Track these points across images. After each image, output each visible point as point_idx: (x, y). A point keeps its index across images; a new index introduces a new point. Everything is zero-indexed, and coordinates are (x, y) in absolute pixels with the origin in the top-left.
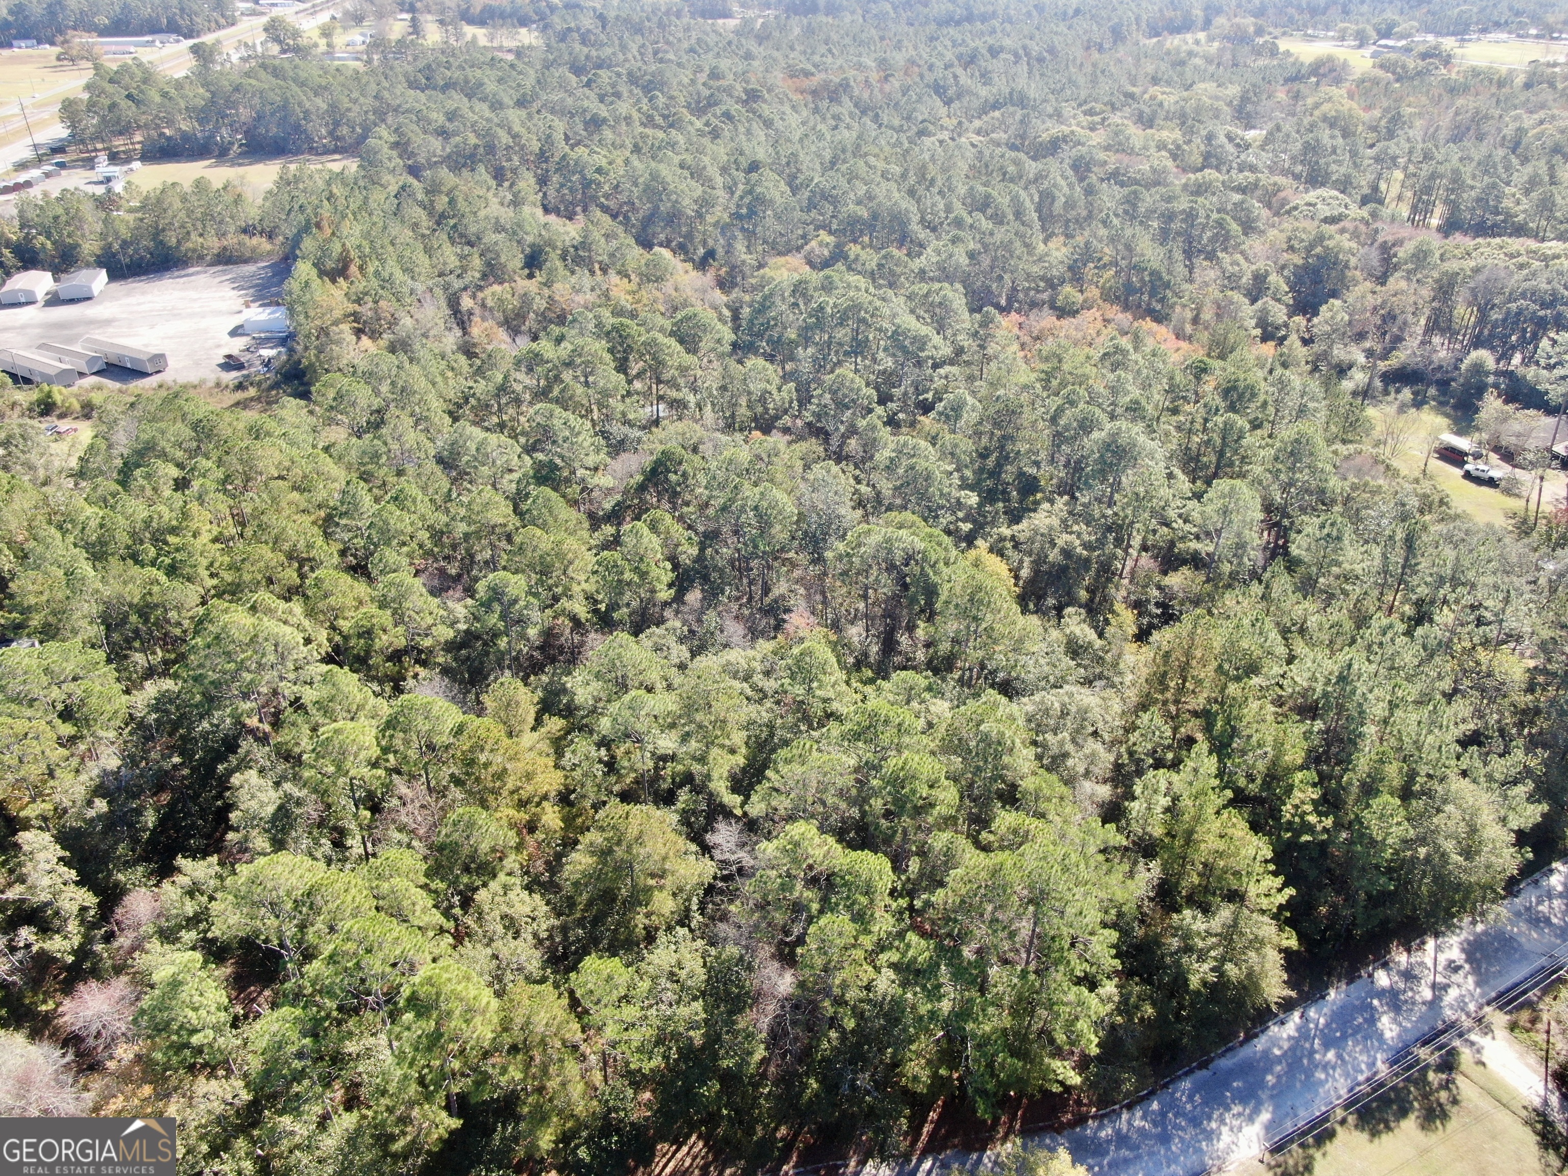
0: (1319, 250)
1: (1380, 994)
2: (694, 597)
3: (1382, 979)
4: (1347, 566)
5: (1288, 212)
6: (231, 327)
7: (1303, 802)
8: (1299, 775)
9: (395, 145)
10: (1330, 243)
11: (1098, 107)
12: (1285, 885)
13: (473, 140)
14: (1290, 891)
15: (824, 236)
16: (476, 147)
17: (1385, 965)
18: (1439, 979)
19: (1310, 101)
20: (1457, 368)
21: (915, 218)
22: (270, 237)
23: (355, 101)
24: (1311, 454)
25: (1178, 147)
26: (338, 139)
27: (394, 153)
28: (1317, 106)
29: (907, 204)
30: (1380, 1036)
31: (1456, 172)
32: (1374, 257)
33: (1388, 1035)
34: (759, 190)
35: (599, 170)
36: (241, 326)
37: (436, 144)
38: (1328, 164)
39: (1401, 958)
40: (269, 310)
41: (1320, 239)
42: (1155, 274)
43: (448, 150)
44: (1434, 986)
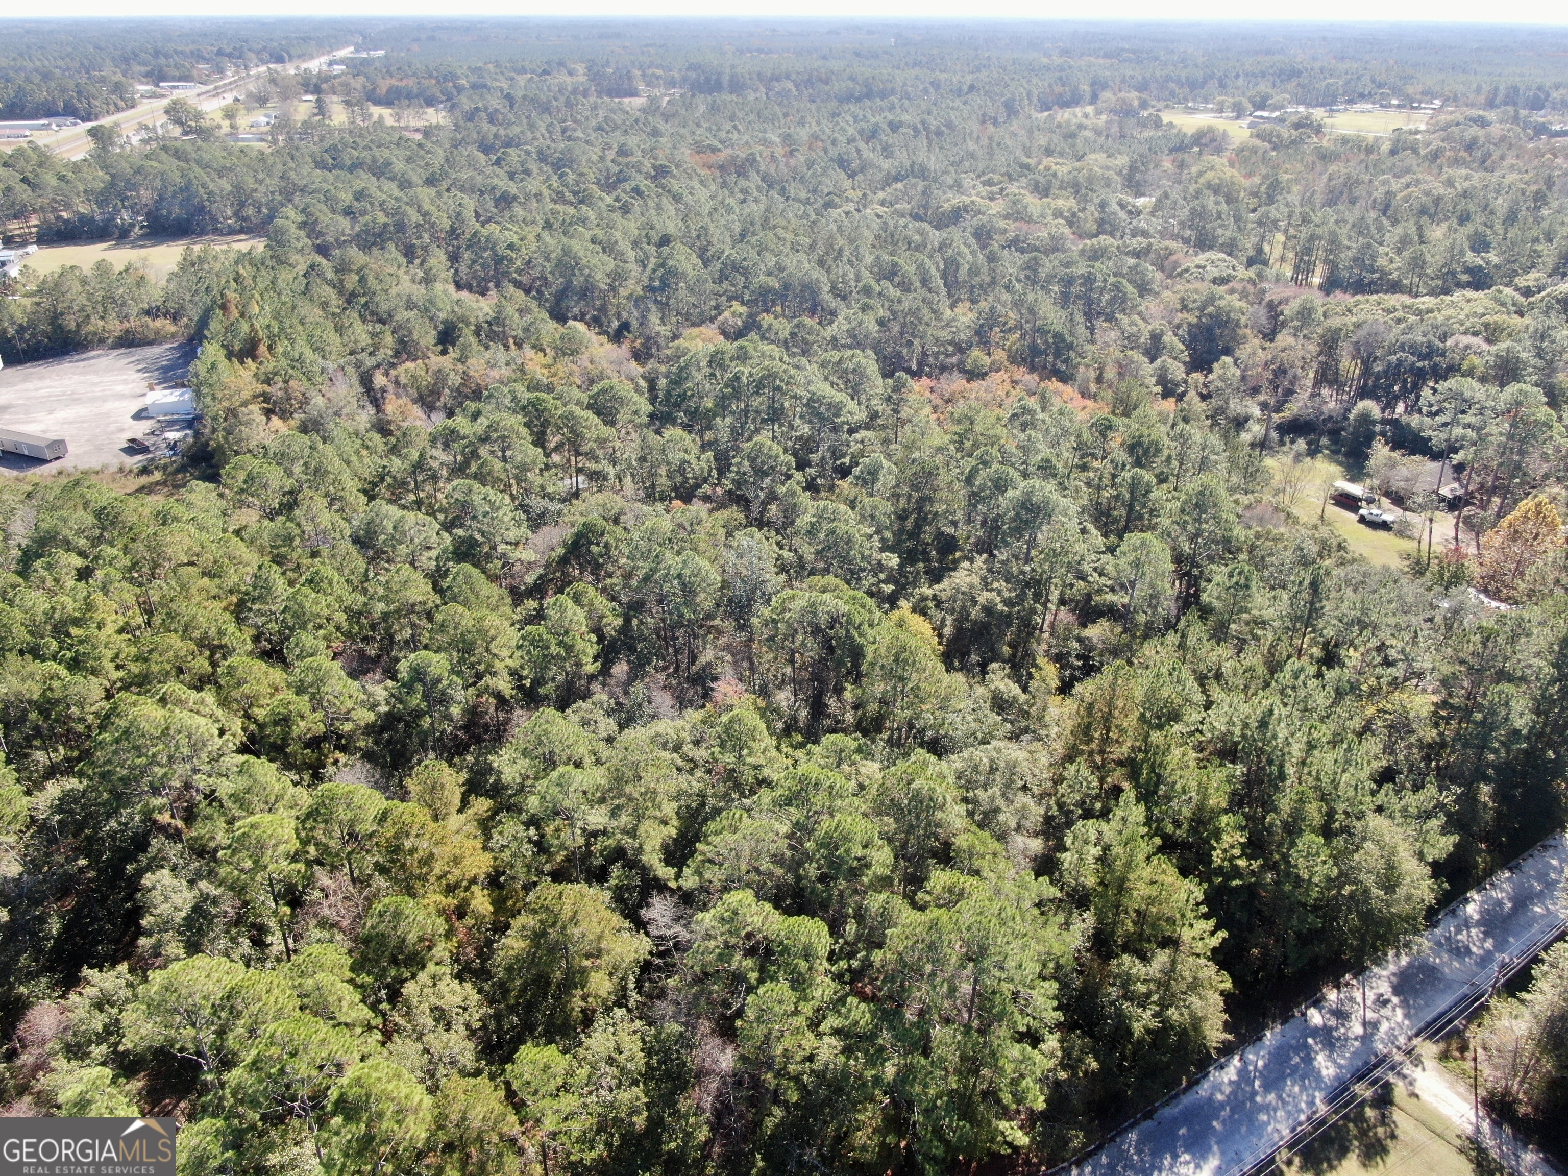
0: (1210, 309)
1: (1315, 1032)
2: (620, 669)
3: (1315, 1017)
4: (1255, 612)
5: (1180, 275)
6: (135, 409)
7: (1232, 847)
8: (1224, 819)
9: (303, 225)
10: (1222, 303)
11: (996, 178)
12: (1217, 928)
13: (382, 218)
14: (1223, 934)
15: (737, 306)
16: (386, 225)
17: (1317, 1004)
18: (1370, 1015)
19: (1194, 170)
20: (1346, 418)
21: (826, 288)
22: (175, 318)
23: (261, 182)
24: (1215, 505)
25: (1074, 215)
26: (244, 219)
27: (302, 233)
28: (1201, 174)
29: (817, 274)
30: (1318, 1077)
31: (1333, 233)
32: (1262, 313)
33: (1324, 1072)
34: (670, 263)
35: (511, 247)
36: (145, 409)
37: (345, 223)
38: (1214, 229)
39: (1332, 996)
40: (177, 392)
41: (1211, 299)
42: (1058, 336)
43: (357, 229)
44: (1365, 1024)
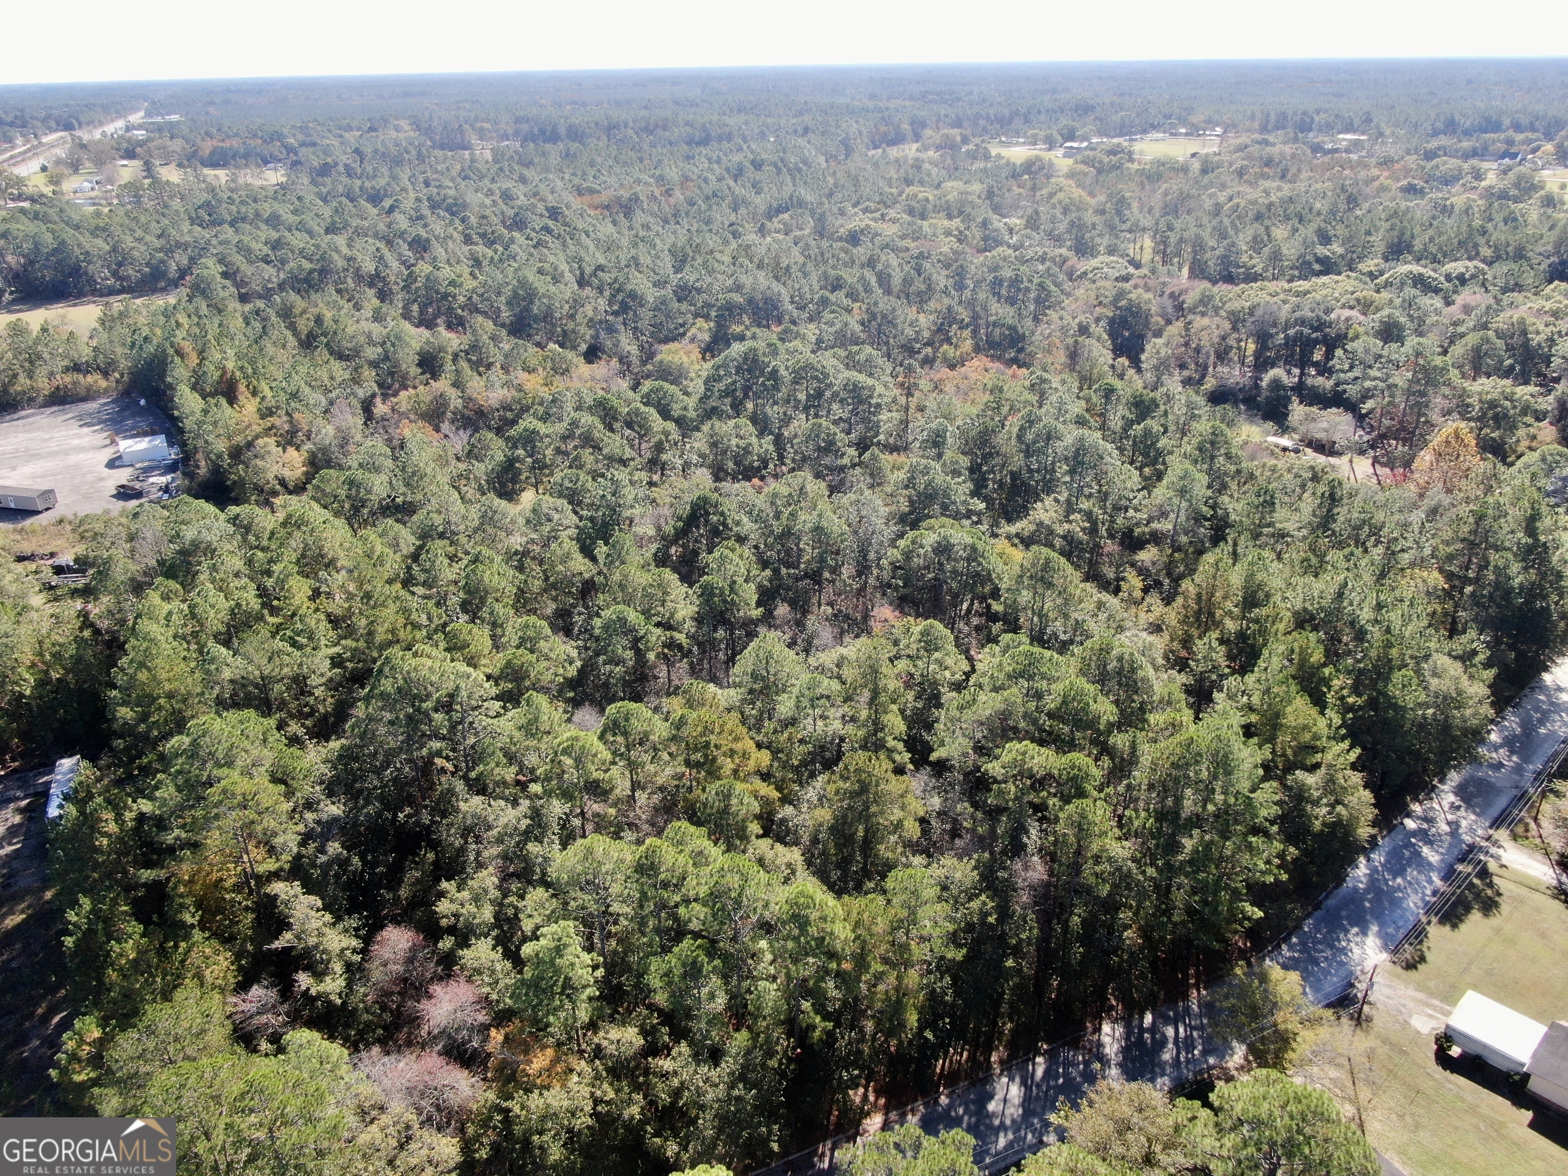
0: (1123, 303)
2: (782, 610)
3: (1410, 824)
5: (1080, 277)
6: (106, 461)
9: (225, 275)
10: (1133, 296)
11: (873, 206)
13: (307, 265)
15: (700, 322)
16: (312, 271)
17: (1409, 815)
18: (1450, 817)
19: (1045, 192)
20: (1257, 386)
22: (106, 374)
25: (961, 232)
27: (227, 282)
29: (776, 287)
30: (1430, 864)
32: (1169, 304)
33: (1431, 859)
36: (120, 457)
37: (269, 272)
38: (1092, 238)
40: (147, 439)
41: (1121, 295)
42: (1012, 328)
43: (282, 276)
